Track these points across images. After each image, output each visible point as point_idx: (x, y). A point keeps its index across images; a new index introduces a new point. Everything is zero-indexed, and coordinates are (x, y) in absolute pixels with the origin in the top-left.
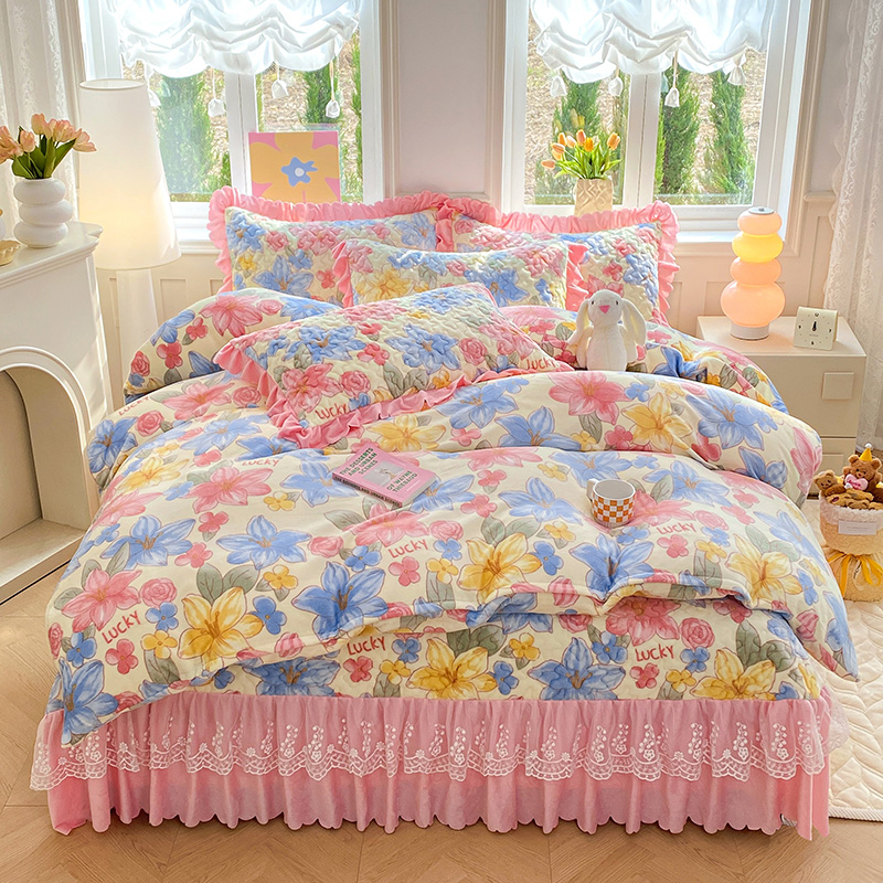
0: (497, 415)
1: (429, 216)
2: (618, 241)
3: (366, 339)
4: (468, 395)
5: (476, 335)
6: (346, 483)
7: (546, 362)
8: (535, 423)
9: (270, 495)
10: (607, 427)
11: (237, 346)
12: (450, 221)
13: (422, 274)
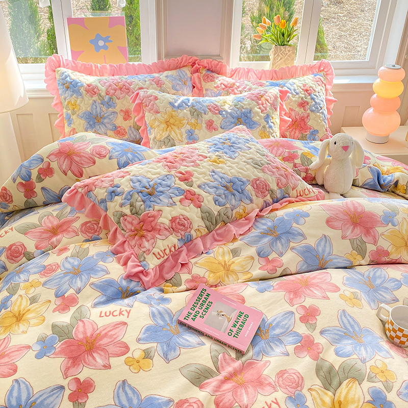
0: (292, 245)
1: (187, 71)
2: (304, 86)
3: (184, 186)
4: (265, 227)
5: (261, 175)
6: (190, 328)
7: (309, 190)
8: (320, 249)
9: (129, 354)
10: (371, 248)
11: (80, 190)
12: (199, 74)
13: (192, 114)
